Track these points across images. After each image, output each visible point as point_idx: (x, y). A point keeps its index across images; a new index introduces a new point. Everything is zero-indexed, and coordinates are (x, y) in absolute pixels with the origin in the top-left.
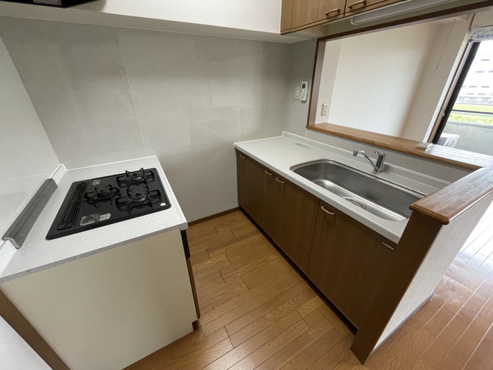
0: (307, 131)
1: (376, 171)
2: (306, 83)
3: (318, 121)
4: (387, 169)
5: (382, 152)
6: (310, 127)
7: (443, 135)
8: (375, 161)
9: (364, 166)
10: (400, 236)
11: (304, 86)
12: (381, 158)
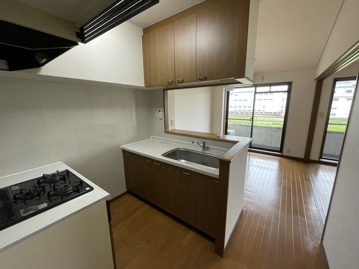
0: (165, 134)
1: (204, 150)
2: (161, 110)
3: (170, 128)
4: (208, 148)
5: (204, 140)
6: (167, 132)
7: (228, 131)
8: (202, 145)
9: (198, 149)
10: (218, 174)
11: (160, 111)
12: (204, 143)
